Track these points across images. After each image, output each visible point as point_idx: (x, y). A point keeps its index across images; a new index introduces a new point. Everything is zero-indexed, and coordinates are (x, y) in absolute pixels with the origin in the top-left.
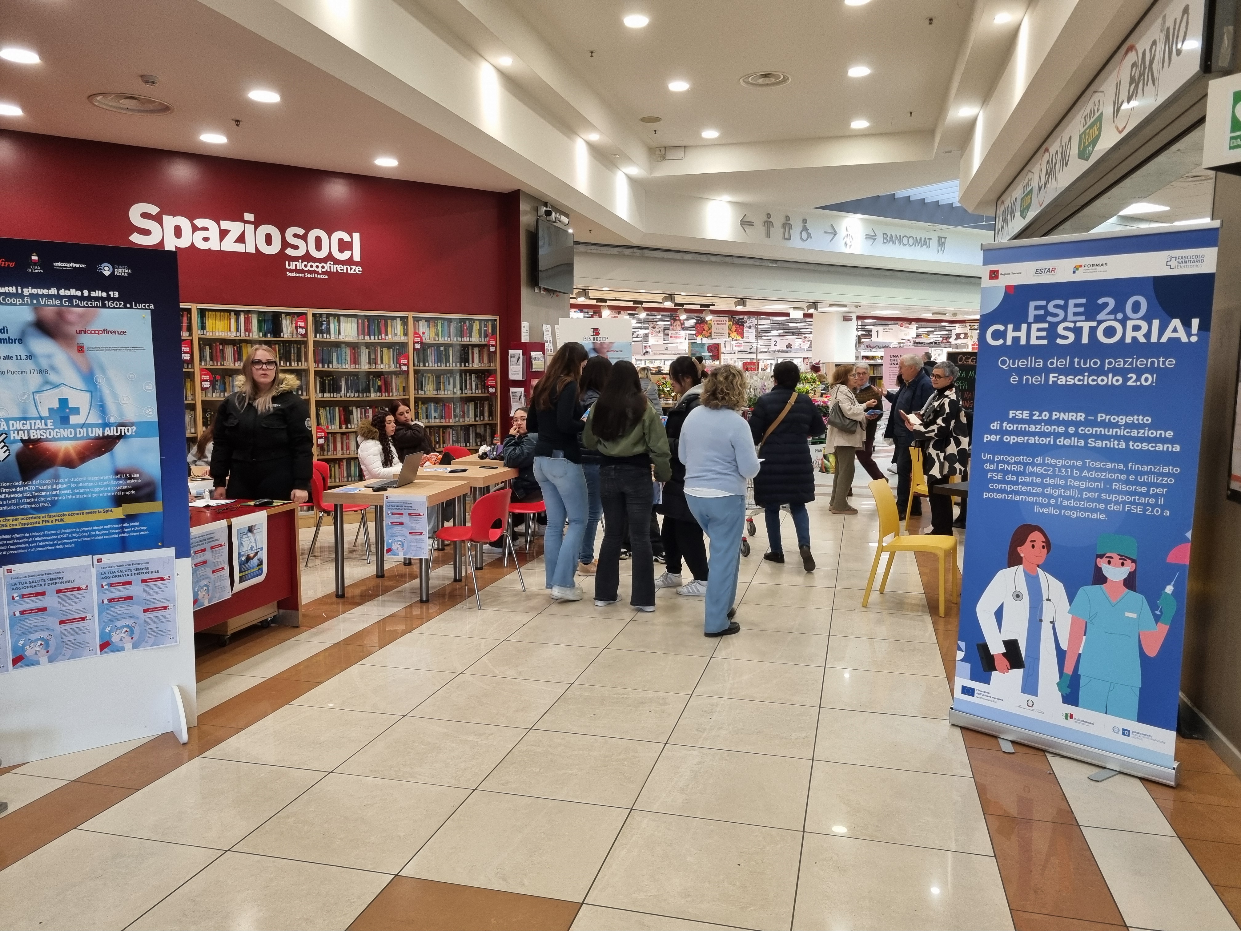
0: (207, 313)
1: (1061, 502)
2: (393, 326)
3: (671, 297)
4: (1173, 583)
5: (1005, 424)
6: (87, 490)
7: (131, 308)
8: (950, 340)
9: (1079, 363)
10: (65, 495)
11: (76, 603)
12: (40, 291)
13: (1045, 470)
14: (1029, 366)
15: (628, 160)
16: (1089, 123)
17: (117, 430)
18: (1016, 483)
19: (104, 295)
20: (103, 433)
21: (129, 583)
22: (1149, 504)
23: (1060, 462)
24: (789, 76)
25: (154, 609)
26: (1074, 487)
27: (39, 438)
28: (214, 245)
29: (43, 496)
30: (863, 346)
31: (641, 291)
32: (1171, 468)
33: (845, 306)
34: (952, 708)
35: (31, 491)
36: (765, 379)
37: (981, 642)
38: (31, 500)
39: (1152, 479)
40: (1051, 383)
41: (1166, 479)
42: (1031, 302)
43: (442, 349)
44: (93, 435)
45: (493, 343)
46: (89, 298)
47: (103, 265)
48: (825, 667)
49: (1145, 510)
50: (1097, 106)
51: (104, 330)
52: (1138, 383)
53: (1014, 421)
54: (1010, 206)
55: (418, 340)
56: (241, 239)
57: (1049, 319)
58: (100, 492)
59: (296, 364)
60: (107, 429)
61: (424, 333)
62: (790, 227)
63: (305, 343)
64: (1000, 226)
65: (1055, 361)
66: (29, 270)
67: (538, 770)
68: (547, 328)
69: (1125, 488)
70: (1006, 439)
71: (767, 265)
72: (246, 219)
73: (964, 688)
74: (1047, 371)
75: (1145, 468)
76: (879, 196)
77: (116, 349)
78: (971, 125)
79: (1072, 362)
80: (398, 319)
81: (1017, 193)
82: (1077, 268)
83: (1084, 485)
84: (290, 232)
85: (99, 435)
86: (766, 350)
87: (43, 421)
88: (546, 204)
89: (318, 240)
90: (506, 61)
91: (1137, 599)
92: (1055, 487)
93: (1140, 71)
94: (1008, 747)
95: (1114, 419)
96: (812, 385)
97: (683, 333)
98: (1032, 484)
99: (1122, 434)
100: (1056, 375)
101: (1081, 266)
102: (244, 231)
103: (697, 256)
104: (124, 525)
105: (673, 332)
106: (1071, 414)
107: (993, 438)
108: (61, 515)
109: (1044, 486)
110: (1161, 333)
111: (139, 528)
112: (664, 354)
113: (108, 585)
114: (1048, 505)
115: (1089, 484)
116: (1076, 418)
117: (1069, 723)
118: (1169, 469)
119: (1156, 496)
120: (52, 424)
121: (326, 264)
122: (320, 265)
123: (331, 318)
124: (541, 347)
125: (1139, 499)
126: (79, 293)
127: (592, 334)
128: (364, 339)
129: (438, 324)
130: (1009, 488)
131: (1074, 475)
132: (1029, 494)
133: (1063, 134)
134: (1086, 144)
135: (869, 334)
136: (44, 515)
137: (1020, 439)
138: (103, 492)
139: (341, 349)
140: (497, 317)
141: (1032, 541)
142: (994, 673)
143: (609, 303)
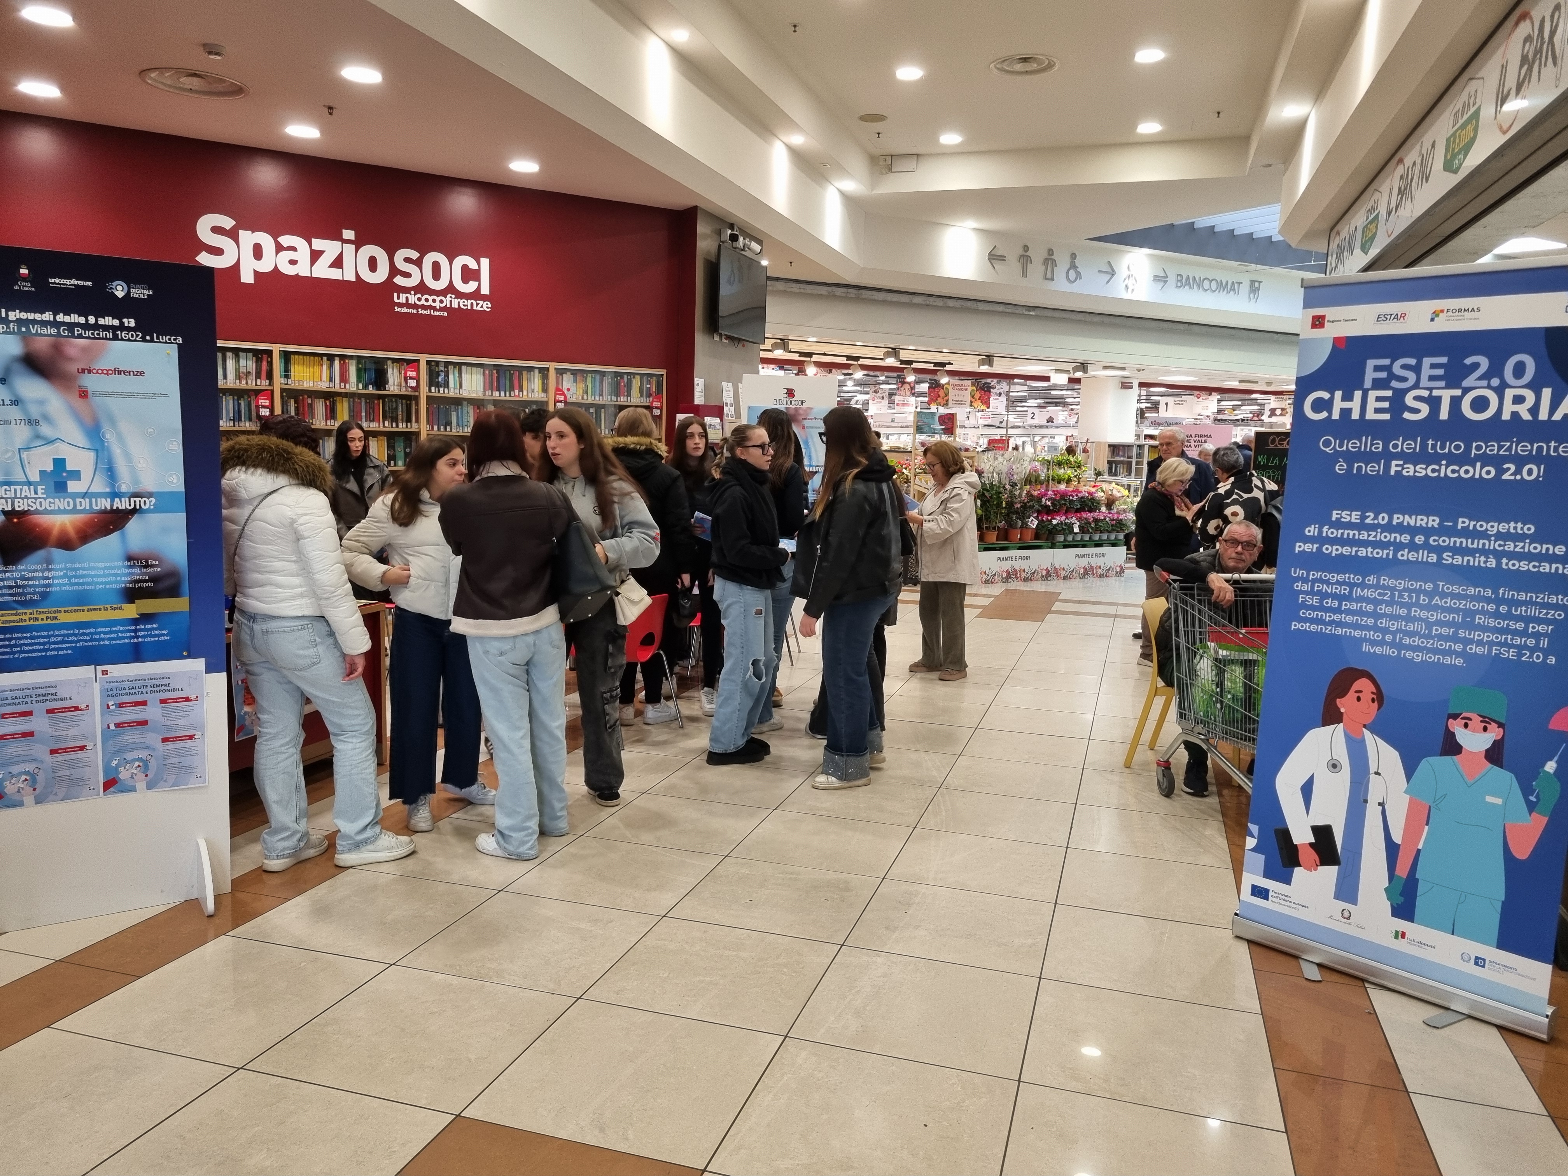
0: (292, 356)
1: (1401, 639)
2: (529, 380)
3: (894, 352)
4: (1556, 758)
5: (1325, 529)
6: (90, 580)
7: (152, 341)
8: (1262, 418)
9: (1434, 447)
10: (59, 585)
11: (73, 727)
12: (31, 316)
13: (1379, 594)
14: (1363, 449)
15: (843, 171)
16: (1461, 122)
17: (130, 501)
18: (1338, 611)
19: (116, 322)
20: (112, 506)
21: (144, 703)
22: (1525, 647)
23: (1401, 584)
24: (1055, 60)
25: (176, 739)
26: (1420, 619)
27: (26, 509)
28: (303, 269)
29: (30, 586)
30: (1146, 422)
31: (858, 343)
32: (1560, 597)
33: (1123, 369)
34: (1236, 914)
35: (15, 579)
36: (1014, 461)
37: (1280, 827)
38: (14, 591)
39: (1533, 611)
40: (1392, 473)
41: (1553, 612)
42: (1369, 361)
43: (592, 410)
44: (98, 508)
45: (658, 404)
46: (96, 327)
47: (115, 283)
48: (1067, 848)
49: (1519, 655)
50: (1473, 98)
51: (115, 370)
52: (1518, 477)
53: (1339, 524)
54: (1348, 238)
55: (561, 398)
56: (338, 263)
57: (1394, 384)
58: (106, 583)
59: (404, 426)
60: (117, 500)
61: (568, 390)
62: (1054, 263)
63: (417, 398)
64: (1333, 265)
65: (1400, 444)
66: (16, 287)
67: (666, 975)
68: (727, 388)
69: (1492, 623)
70: (1327, 549)
71: (1021, 312)
72: (344, 237)
73: (1254, 887)
74: (1388, 456)
75: (1523, 596)
76: (1172, 225)
77: (130, 395)
78: (1298, 130)
79: (1424, 446)
80: (537, 371)
81: (1358, 219)
82: (1436, 314)
83: (1434, 617)
84: (401, 255)
85: (105, 507)
86: (1020, 424)
87: (32, 488)
88: (732, 226)
89: (436, 267)
90: (681, 35)
91: (1504, 778)
92: (1393, 617)
93: (1536, 48)
94: (1313, 973)
95: (1481, 526)
96: (1076, 471)
97: (913, 399)
98: (1360, 613)
99: (1492, 548)
100: (1401, 462)
101: (1442, 311)
102: (342, 252)
103: (931, 299)
104: (138, 627)
105: (901, 398)
106: (1419, 517)
107: (1308, 547)
108: (55, 612)
109: (1376, 616)
110: (1553, 409)
111: (158, 632)
112: (888, 427)
113: (115, 704)
114: (1382, 643)
115: (1442, 617)
116: (1427, 523)
117: (1400, 945)
118: (1557, 599)
119: (1537, 636)
120: (43, 491)
121: (446, 297)
122: (438, 299)
123: (451, 368)
124: (719, 412)
125: (1512, 640)
126: (82, 320)
127: (785, 396)
128: (492, 395)
129: (588, 378)
130: (1327, 617)
131: (1421, 602)
132: (1355, 626)
133: (1425, 139)
134: (1456, 151)
135: (1155, 407)
136: (31, 611)
137: (1346, 551)
138: (110, 583)
139: (462, 408)
140: (663, 372)
141: (1357, 692)
142: (1297, 870)
143: (815, 358)
